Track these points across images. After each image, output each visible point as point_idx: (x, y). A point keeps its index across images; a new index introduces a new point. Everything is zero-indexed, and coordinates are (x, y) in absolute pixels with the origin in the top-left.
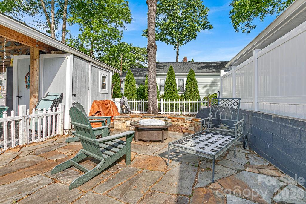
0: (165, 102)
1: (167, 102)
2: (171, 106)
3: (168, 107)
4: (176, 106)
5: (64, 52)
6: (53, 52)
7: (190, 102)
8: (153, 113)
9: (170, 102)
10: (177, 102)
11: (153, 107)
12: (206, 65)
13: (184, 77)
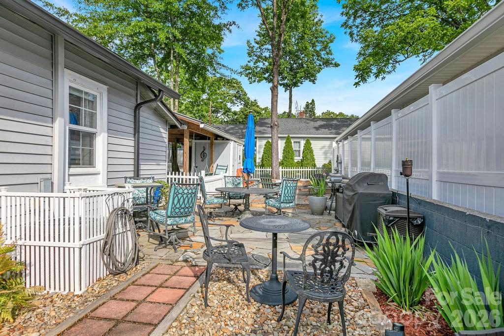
0: (283, 170)
1: (286, 170)
2: (289, 173)
3: (287, 174)
4: (294, 174)
5: (227, 139)
6: (219, 138)
7: (306, 170)
8: (276, 179)
9: (288, 170)
10: (295, 170)
11: (276, 174)
12: (325, 123)
13: (300, 139)
